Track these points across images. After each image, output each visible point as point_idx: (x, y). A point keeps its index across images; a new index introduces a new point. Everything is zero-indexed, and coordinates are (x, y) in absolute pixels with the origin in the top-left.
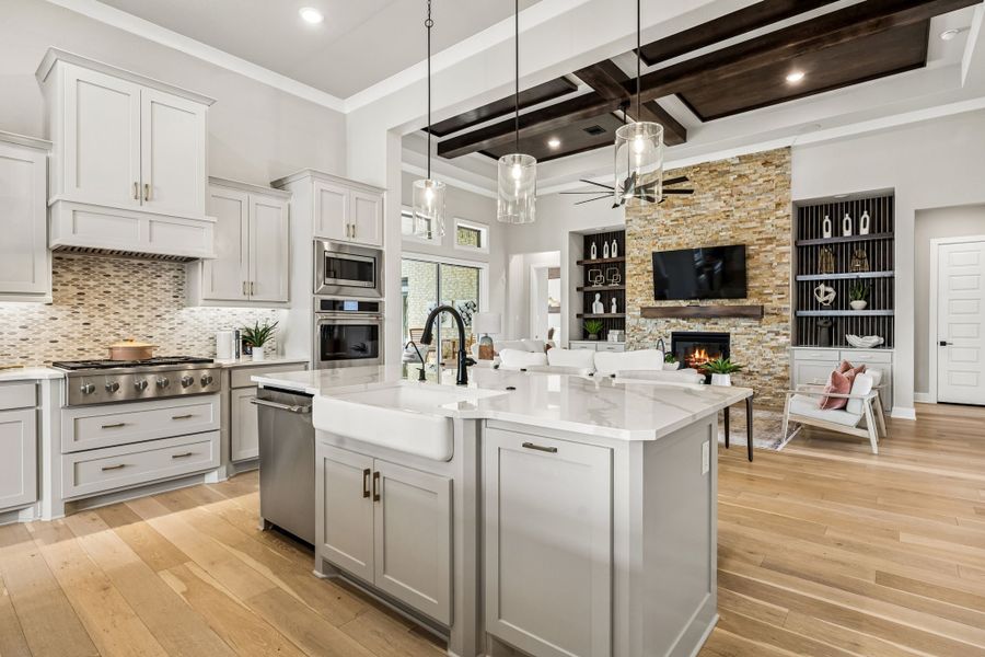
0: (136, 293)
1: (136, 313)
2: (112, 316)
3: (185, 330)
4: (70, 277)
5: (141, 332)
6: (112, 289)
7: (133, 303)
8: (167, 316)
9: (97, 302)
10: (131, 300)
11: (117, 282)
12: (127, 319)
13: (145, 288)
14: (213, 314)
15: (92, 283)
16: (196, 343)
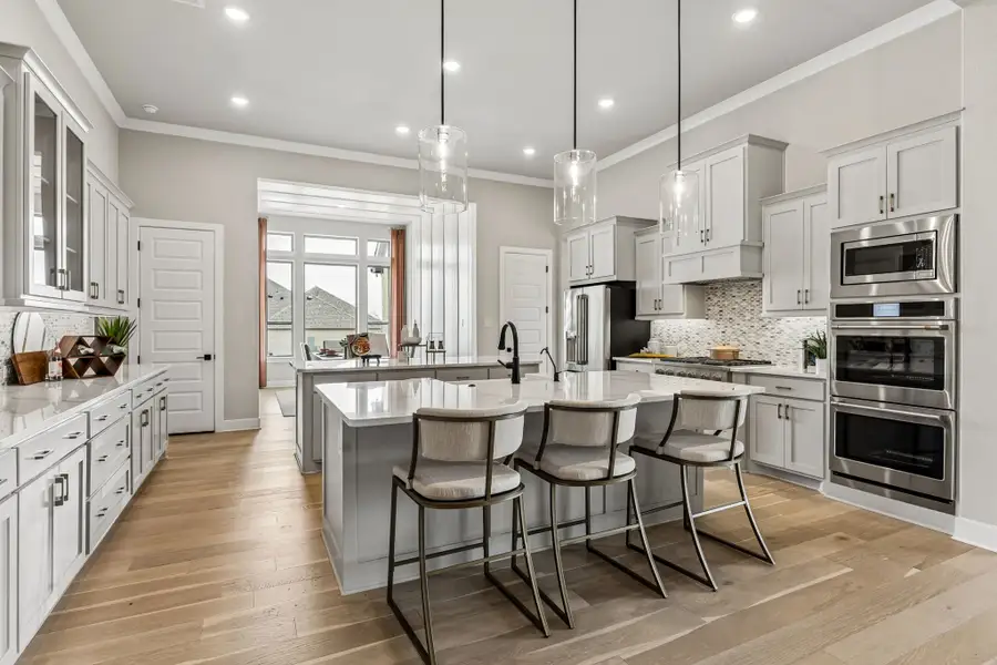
0: (750, 308)
1: (750, 324)
2: (736, 326)
3: (783, 338)
4: (716, 300)
5: (753, 339)
6: (736, 306)
7: (748, 317)
8: (769, 326)
9: (728, 316)
10: (746, 314)
11: (739, 301)
12: (744, 329)
13: (755, 303)
14: (805, 323)
15: (726, 303)
16: (791, 351)
